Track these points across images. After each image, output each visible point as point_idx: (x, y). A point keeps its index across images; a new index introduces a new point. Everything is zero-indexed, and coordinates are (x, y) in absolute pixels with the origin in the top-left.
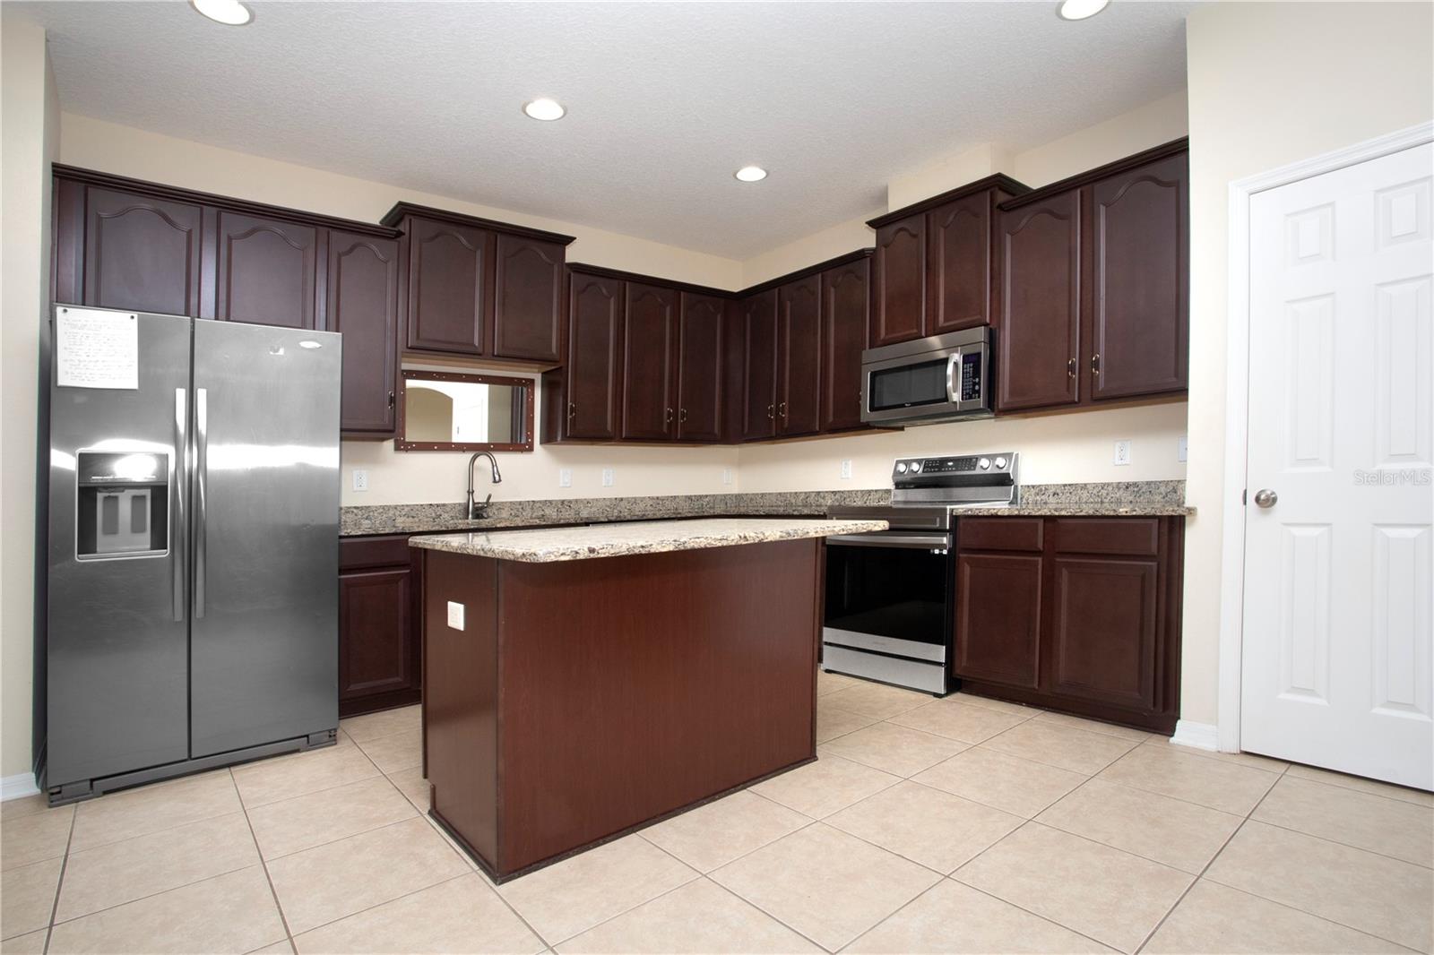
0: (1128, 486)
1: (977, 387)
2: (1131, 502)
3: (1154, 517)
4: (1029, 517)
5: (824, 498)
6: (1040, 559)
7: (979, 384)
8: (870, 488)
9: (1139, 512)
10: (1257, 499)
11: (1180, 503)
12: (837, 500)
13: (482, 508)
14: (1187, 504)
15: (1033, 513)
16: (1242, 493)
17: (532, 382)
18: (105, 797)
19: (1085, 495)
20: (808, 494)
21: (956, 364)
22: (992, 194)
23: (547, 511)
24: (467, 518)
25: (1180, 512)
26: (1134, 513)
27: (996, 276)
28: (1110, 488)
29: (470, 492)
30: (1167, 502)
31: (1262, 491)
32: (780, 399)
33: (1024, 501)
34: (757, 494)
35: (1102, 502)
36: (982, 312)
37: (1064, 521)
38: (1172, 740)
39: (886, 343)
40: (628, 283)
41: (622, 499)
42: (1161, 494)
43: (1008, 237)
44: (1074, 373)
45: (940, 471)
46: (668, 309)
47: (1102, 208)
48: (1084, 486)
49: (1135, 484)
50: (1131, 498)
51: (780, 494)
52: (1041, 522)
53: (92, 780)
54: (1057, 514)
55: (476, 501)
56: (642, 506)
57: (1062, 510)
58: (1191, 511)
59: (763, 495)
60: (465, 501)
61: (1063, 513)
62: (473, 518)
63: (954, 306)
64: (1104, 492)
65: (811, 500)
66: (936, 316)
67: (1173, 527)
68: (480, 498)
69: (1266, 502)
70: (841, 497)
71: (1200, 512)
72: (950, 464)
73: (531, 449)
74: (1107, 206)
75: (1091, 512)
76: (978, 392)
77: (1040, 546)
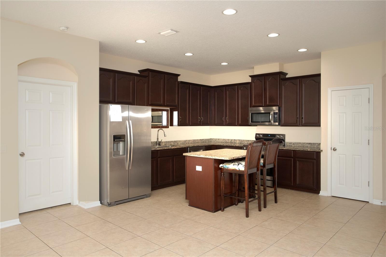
0: (309, 143)
1: (277, 120)
2: (310, 147)
3: (315, 151)
4: (290, 150)
5: (236, 141)
6: (293, 159)
7: (277, 119)
8: (249, 140)
9: (312, 150)
10: (333, 149)
11: (320, 149)
12: (240, 142)
13: (160, 143)
14: (321, 149)
15: (291, 149)
16: (331, 148)
17: (168, 110)
18: (117, 205)
19: (300, 145)
20: (232, 140)
21: (272, 114)
22: (279, 75)
23: (172, 143)
24: (157, 145)
25: (320, 151)
26: (311, 151)
27: (281, 94)
28: (305, 144)
29: (158, 139)
30: (317, 147)
31: (334, 148)
32: (226, 116)
33: (287, 145)
34: (217, 139)
35: (304, 147)
36: (277, 103)
37: (297, 151)
38: (319, 194)
39: (254, 107)
40: (191, 85)
41: (187, 140)
42: (316, 145)
43: (283, 86)
44: (298, 119)
45: (267, 137)
46: (199, 92)
47: (304, 84)
48: (300, 143)
49: (311, 143)
50: (310, 146)
51: (224, 139)
52: (292, 151)
53: (115, 202)
54: (296, 150)
55: (159, 141)
56: (191, 142)
57: (297, 149)
58: (322, 151)
59: (219, 139)
60: (156, 141)
61: (297, 150)
62: (158, 145)
63: (271, 100)
64: (304, 144)
65: (233, 141)
66: (266, 102)
67: (318, 154)
68: (160, 140)
69: (335, 150)
70: (241, 141)
71: (323, 151)
72: (269, 135)
73: (168, 128)
74: (305, 84)
75: (303, 150)
76: (277, 121)
77: (292, 156)
